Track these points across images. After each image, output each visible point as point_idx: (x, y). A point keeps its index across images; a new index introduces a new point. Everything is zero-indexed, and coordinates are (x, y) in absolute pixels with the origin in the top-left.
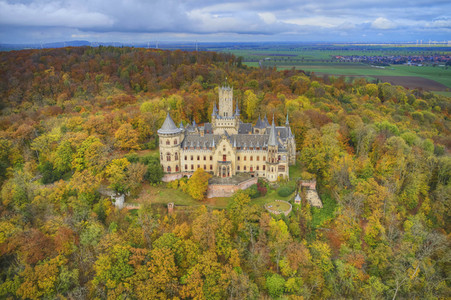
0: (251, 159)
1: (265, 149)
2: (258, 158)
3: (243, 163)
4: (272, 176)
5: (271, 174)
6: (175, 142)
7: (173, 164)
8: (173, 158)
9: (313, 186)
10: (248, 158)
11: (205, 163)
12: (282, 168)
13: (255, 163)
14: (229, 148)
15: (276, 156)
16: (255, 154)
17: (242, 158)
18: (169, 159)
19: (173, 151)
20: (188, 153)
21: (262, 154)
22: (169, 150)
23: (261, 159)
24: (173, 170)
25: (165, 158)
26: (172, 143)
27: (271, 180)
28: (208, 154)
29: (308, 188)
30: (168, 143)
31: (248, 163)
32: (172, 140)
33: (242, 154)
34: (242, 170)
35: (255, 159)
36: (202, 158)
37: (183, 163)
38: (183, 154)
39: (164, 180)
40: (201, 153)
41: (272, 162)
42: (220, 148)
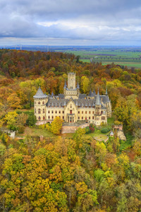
0: (86, 112)
1: (94, 107)
2: (90, 112)
3: (81, 115)
4: (98, 123)
5: (97, 121)
6: (43, 103)
7: (42, 115)
8: (42, 112)
9: (121, 128)
10: (84, 112)
11: (60, 115)
12: (103, 118)
13: (88, 115)
14: (73, 106)
15: (100, 111)
16: (88, 110)
17: (81, 112)
18: (39, 113)
19: (42, 108)
20: (51, 109)
21: (92, 110)
22: (40, 107)
23: (92, 112)
24: (42, 119)
25: (37, 112)
26: (41, 104)
27: (97, 124)
28: (61, 110)
29: (118, 129)
30: (39, 103)
31: (84, 115)
32: (41, 102)
33: (81, 110)
34: (81, 119)
35: (88, 112)
36: (58, 112)
37: (47, 115)
38: (47, 109)
39: (36, 124)
40: (58, 109)
41: (98, 114)
42: (69, 106)
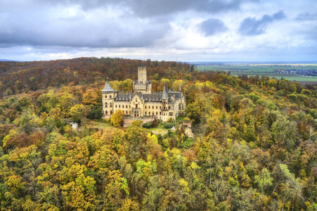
0: (153, 107)
1: (161, 102)
2: (157, 107)
3: (148, 110)
4: (165, 118)
5: (164, 117)
6: (110, 97)
7: (109, 109)
8: (109, 106)
9: (189, 125)
10: (151, 107)
11: (127, 109)
12: (171, 114)
13: (155, 110)
14: (139, 100)
15: (167, 106)
16: (155, 105)
17: (148, 107)
18: (106, 106)
19: (109, 102)
20: (118, 104)
21: (159, 105)
22: (107, 101)
23: (159, 108)
24: (109, 113)
25: (104, 106)
26: (108, 97)
27: (163, 120)
28: (128, 104)
29: (186, 126)
30: (106, 97)
31: (151, 110)
32: (108, 95)
33: (148, 104)
34: (148, 114)
35: (155, 107)
36: (125, 107)
37: (115, 109)
38: (115, 104)
39: (103, 118)
40: (125, 104)
41: (164, 109)
42: (134, 100)
